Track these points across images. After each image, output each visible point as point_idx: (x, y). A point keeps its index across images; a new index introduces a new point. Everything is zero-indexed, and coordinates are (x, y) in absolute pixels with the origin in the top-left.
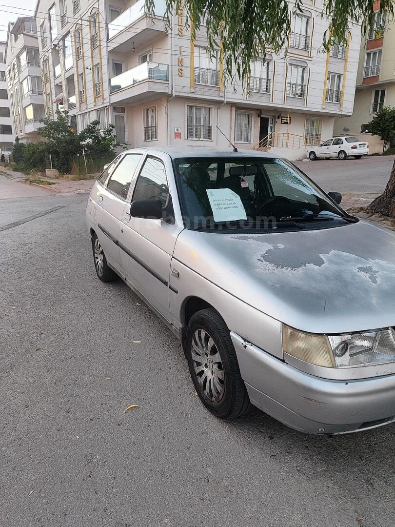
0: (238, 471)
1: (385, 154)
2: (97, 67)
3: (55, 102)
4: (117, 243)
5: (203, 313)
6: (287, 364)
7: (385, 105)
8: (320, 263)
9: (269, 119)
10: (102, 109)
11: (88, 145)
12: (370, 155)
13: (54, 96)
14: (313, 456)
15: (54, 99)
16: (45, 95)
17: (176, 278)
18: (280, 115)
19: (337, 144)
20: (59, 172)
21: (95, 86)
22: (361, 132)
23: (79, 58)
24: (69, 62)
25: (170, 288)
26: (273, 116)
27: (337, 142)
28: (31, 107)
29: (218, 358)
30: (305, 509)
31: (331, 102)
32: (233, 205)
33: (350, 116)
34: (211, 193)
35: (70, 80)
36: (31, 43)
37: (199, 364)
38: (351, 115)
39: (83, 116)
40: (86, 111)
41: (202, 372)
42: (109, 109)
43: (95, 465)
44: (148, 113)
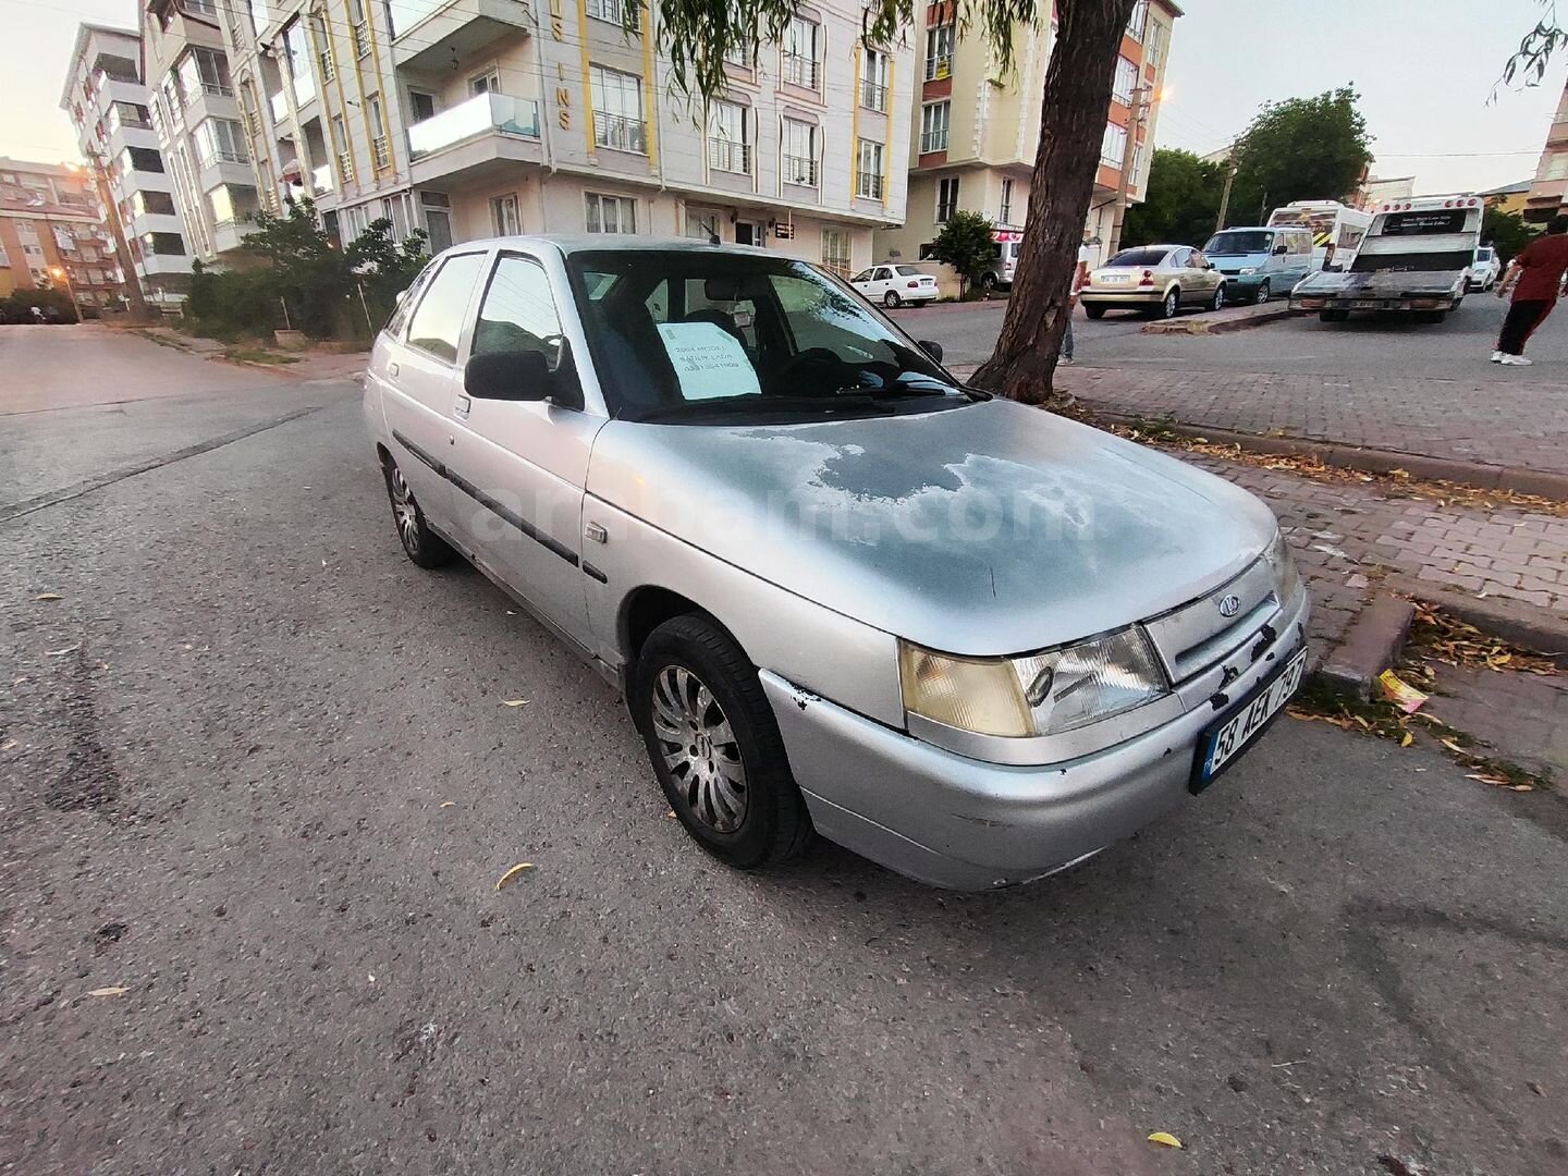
0: (798, 996)
1: (964, 298)
2: (372, 100)
3: (281, 181)
4: (442, 471)
5: (677, 626)
6: (916, 738)
7: (959, 209)
8: (950, 483)
9: (753, 228)
10: (396, 197)
11: (369, 276)
12: (939, 302)
13: (277, 165)
14: (959, 923)
15: (278, 171)
16: (254, 164)
17: (599, 545)
18: (774, 220)
19: (883, 278)
20: (307, 335)
21: (375, 145)
22: (921, 259)
23: (327, 78)
24: (306, 85)
25: (587, 570)
26: (760, 221)
27: (883, 275)
28: (224, 190)
29: (727, 733)
30: (969, 1066)
31: (866, 197)
32: (727, 361)
33: (898, 226)
34: (669, 331)
35: (312, 130)
36: (205, 38)
37: (675, 748)
38: (902, 223)
39: (352, 212)
40: (358, 202)
41: (686, 765)
42: (412, 197)
43: (425, 1052)
44: (500, 207)
